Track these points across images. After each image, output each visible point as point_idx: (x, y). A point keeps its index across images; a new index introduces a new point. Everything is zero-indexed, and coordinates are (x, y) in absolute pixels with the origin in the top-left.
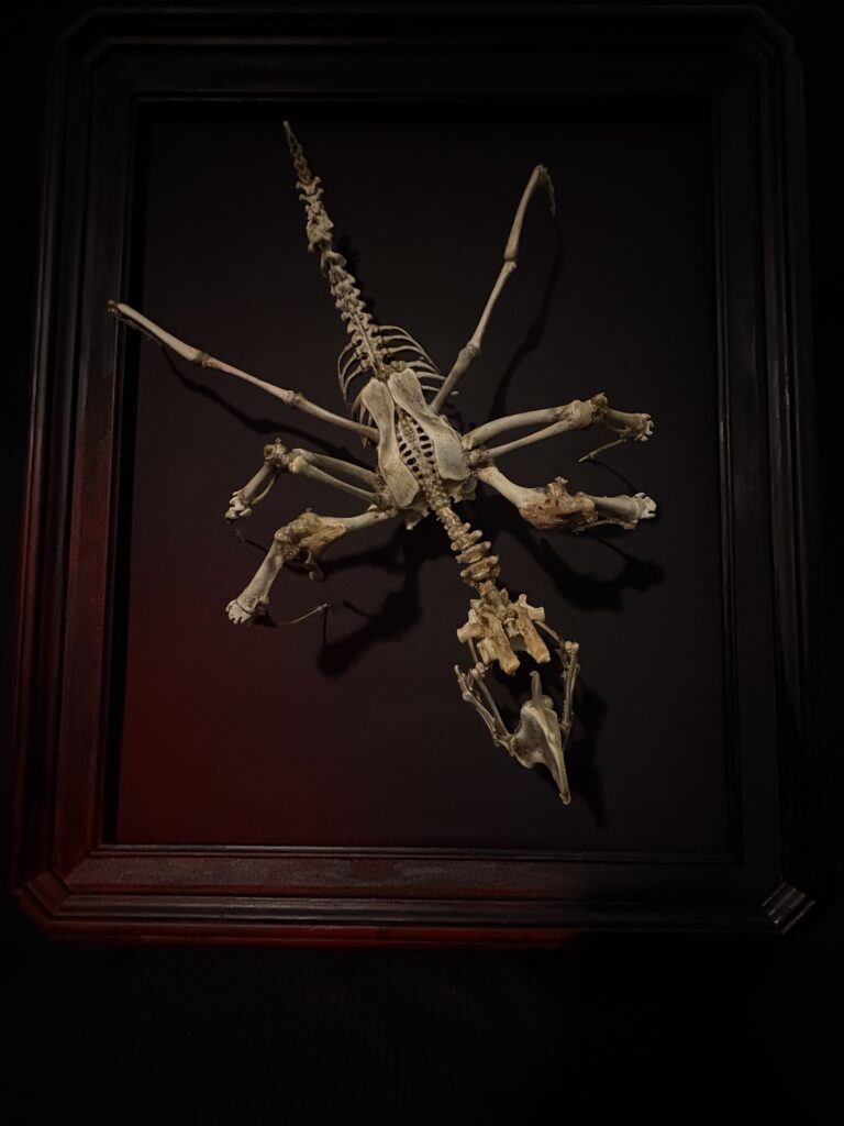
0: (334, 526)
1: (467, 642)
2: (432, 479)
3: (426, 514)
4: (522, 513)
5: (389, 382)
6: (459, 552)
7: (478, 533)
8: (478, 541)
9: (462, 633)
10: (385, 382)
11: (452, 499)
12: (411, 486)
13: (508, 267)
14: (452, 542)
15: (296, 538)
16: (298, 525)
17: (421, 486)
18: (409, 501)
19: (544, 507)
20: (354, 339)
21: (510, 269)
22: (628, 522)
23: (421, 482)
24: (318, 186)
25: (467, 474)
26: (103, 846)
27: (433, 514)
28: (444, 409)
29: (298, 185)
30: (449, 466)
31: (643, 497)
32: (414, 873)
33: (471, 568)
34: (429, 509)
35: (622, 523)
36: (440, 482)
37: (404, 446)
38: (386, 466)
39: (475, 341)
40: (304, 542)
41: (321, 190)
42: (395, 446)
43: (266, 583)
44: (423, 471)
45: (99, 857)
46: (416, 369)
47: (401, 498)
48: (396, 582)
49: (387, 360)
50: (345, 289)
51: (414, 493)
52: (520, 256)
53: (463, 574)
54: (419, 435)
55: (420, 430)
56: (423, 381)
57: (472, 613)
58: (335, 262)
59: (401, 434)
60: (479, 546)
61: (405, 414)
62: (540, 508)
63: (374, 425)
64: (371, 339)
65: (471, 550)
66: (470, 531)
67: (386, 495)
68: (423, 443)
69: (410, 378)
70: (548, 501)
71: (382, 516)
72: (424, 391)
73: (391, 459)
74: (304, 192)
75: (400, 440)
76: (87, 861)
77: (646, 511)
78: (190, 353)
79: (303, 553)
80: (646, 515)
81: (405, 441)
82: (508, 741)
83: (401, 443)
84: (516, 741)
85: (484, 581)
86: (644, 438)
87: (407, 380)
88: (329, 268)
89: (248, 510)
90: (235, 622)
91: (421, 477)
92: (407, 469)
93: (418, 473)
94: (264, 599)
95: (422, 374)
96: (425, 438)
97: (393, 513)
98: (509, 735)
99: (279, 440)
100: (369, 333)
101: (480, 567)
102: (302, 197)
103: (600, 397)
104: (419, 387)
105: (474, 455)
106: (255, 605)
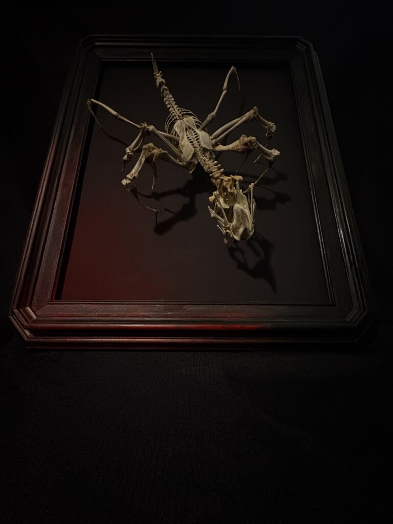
2: (199, 148)
3: (196, 163)
7: (216, 162)
8: (216, 165)
9: (210, 198)
10: (183, 119)
12: (191, 150)
13: (224, 93)
15: (150, 148)
16: (152, 144)
17: (195, 151)
18: (190, 157)
20: (172, 112)
22: (270, 157)
23: (195, 149)
25: (211, 148)
30: (205, 143)
32: (191, 309)
33: (213, 174)
34: (198, 161)
36: (202, 149)
37: (189, 138)
38: (183, 144)
39: (214, 113)
40: (153, 152)
41: (161, 75)
42: (186, 137)
43: (138, 169)
44: (195, 146)
46: (194, 118)
47: (188, 156)
48: (187, 200)
49: (183, 115)
51: (192, 153)
52: (227, 89)
53: (210, 176)
54: (194, 134)
55: (195, 132)
58: (166, 89)
59: (188, 134)
60: (216, 167)
61: (190, 128)
62: (238, 145)
63: (178, 136)
64: (177, 111)
65: (213, 167)
66: (213, 162)
67: (182, 156)
68: (196, 136)
69: (191, 120)
71: (181, 164)
73: (184, 142)
74: (155, 75)
75: (187, 136)
78: (114, 113)
81: (189, 136)
82: (229, 228)
84: (233, 226)
85: (218, 178)
86: (273, 131)
88: (164, 92)
90: (124, 185)
92: (190, 144)
94: (136, 175)
96: (196, 134)
98: (229, 224)
100: (177, 109)
102: (155, 77)
103: (255, 107)
104: (194, 123)
105: (214, 141)
106: (133, 176)
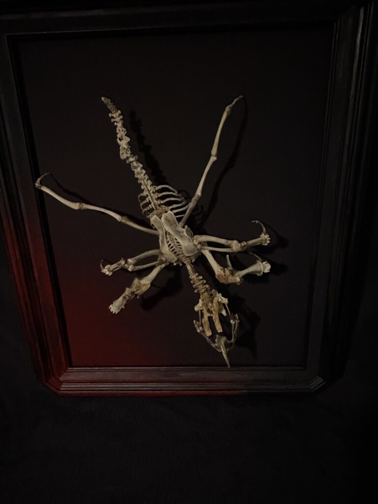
0: (146, 282)
1: (198, 312)
2: (182, 255)
4: (216, 277)
5: (162, 219)
6: (194, 284)
8: (201, 280)
9: (196, 309)
10: (160, 218)
11: (191, 261)
12: (174, 257)
13: (213, 159)
14: (191, 280)
15: (133, 293)
16: (134, 289)
18: (174, 261)
19: (224, 277)
20: (145, 193)
21: (214, 160)
23: (178, 257)
24: (120, 115)
25: (196, 252)
26: (69, 369)
27: (184, 264)
28: (187, 223)
29: (110, 115)
30: (188, 252)
31: (266, 263)
32: (184, 375)
33: (199, 289)
34: (182, 263)
35: (257, 274)
36: (185, 256)
37: (170, 245)
40: (136, 293)
41: (121, 117)
42: (166, 245)
43: (123, 302)
45: (68, 372)
46: (172, 210)
47: (171, 260)
50: (139, 171)
51: (176, 259)
53: (196, 291)
54: (176, 241)
56: (176, 214)
57: (200, 301)
59: (168, 240)
60: (201, 282)
61: (170, 234)
62: (222, 276)
64: (152, 195)
65: (198, 284)
66: (198, 276)
67: (164, 259)
69: (171, 215)
70: (225, 275)
71: (163, 266)
72: (177, 218)
73: (165, 249)
74: (113, 117)
75: (168, 242)
76: (65, 374)
77: (266, 270)
79: (136, 295)
80: (267, 271)
81: (170, 243)
82: (213, 345)
83: (169, 244)
85: (204, 292)
87: (170, 216)
89: (111, 273)
90: (114, 313)
91: (178, 255)
92: (172, 253)
93: (176, 254)
94: (123, 307)
95: (175, 211)
96: (178, 243)
97: (168, 264)
99: (122, 258)
100: (151, 192)
101: (202, 288)
102: (113, 120)
104: (175, 217)
105: (199, 246)
106: (120, 309)
